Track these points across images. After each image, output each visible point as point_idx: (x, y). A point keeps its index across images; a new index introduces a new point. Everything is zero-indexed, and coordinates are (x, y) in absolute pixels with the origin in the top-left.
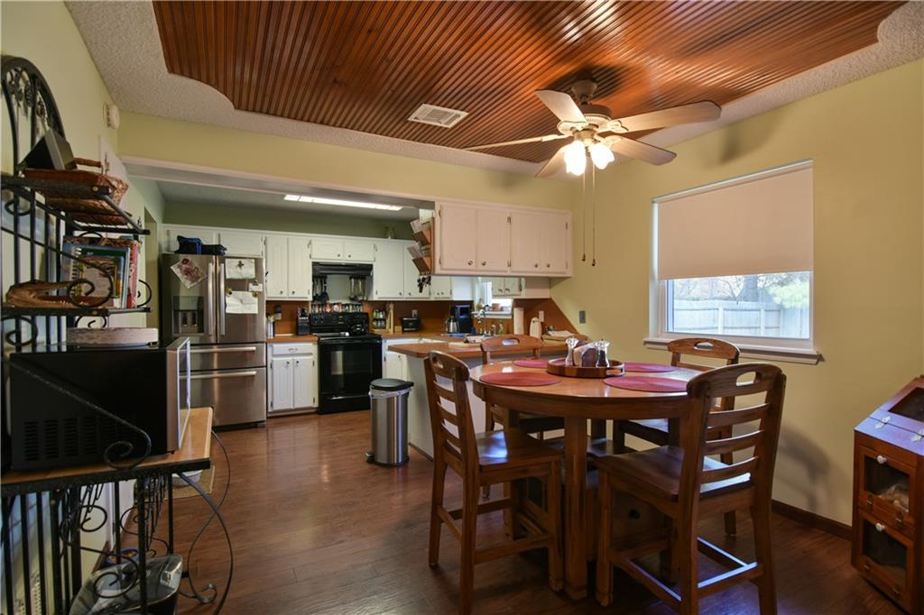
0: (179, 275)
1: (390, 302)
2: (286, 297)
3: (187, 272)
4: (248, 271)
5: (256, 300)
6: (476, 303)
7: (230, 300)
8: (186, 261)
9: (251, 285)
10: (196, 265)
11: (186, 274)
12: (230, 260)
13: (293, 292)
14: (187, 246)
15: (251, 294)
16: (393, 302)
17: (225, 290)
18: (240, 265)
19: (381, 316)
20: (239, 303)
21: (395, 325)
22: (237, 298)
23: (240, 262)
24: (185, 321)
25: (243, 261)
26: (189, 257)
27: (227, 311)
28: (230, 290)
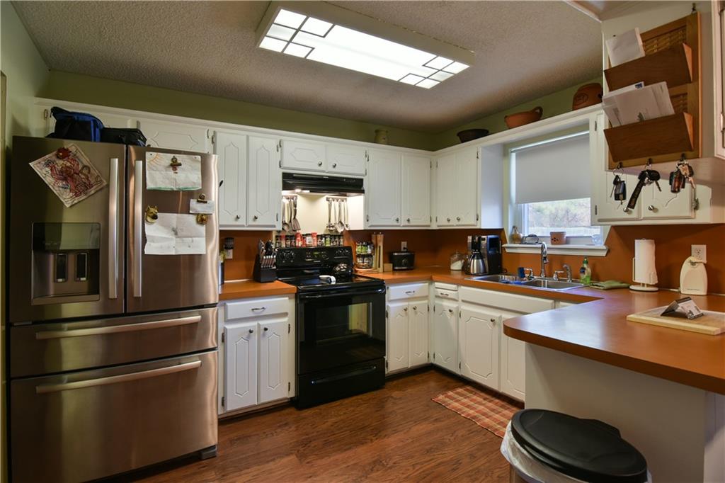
0: (49, 180)
1: (378, 232)
2: (244, 224)
3: (66, 176)
4: (188, 177)
5: (203, 229)
6: (509, 232)
7: (151, 230)
8: (64, 154)
9: (193, 203)
10: (85, 160)
11: (65, 179)
12: (154, 154)
13: (256, 218)
14: (70, 126)
15: (192, 219)
16: (383, 231)
17: (145, 211)
18: (175, 165)
19: (369, 251)
20: (171, 236)
21: (384, 262)
22: (166, 225)
23: (174, 160)
24: (61, 272)
25: (180, 158)
26: (71, 145)
27: (147, 252)
28: (152, 210)
